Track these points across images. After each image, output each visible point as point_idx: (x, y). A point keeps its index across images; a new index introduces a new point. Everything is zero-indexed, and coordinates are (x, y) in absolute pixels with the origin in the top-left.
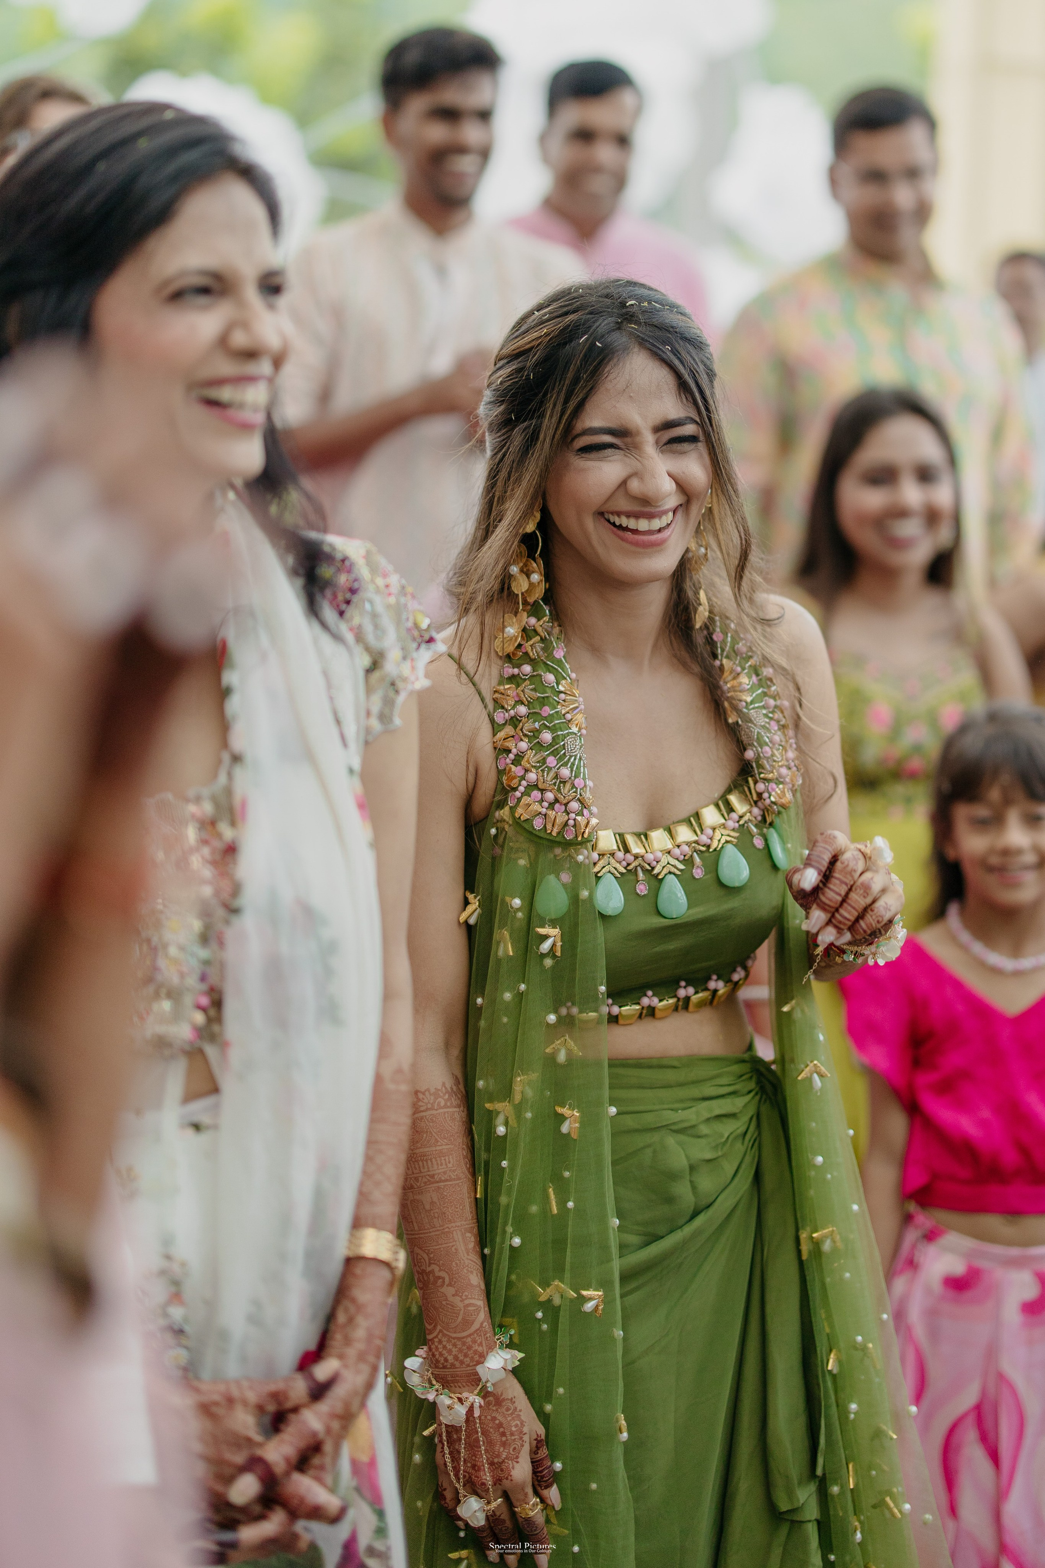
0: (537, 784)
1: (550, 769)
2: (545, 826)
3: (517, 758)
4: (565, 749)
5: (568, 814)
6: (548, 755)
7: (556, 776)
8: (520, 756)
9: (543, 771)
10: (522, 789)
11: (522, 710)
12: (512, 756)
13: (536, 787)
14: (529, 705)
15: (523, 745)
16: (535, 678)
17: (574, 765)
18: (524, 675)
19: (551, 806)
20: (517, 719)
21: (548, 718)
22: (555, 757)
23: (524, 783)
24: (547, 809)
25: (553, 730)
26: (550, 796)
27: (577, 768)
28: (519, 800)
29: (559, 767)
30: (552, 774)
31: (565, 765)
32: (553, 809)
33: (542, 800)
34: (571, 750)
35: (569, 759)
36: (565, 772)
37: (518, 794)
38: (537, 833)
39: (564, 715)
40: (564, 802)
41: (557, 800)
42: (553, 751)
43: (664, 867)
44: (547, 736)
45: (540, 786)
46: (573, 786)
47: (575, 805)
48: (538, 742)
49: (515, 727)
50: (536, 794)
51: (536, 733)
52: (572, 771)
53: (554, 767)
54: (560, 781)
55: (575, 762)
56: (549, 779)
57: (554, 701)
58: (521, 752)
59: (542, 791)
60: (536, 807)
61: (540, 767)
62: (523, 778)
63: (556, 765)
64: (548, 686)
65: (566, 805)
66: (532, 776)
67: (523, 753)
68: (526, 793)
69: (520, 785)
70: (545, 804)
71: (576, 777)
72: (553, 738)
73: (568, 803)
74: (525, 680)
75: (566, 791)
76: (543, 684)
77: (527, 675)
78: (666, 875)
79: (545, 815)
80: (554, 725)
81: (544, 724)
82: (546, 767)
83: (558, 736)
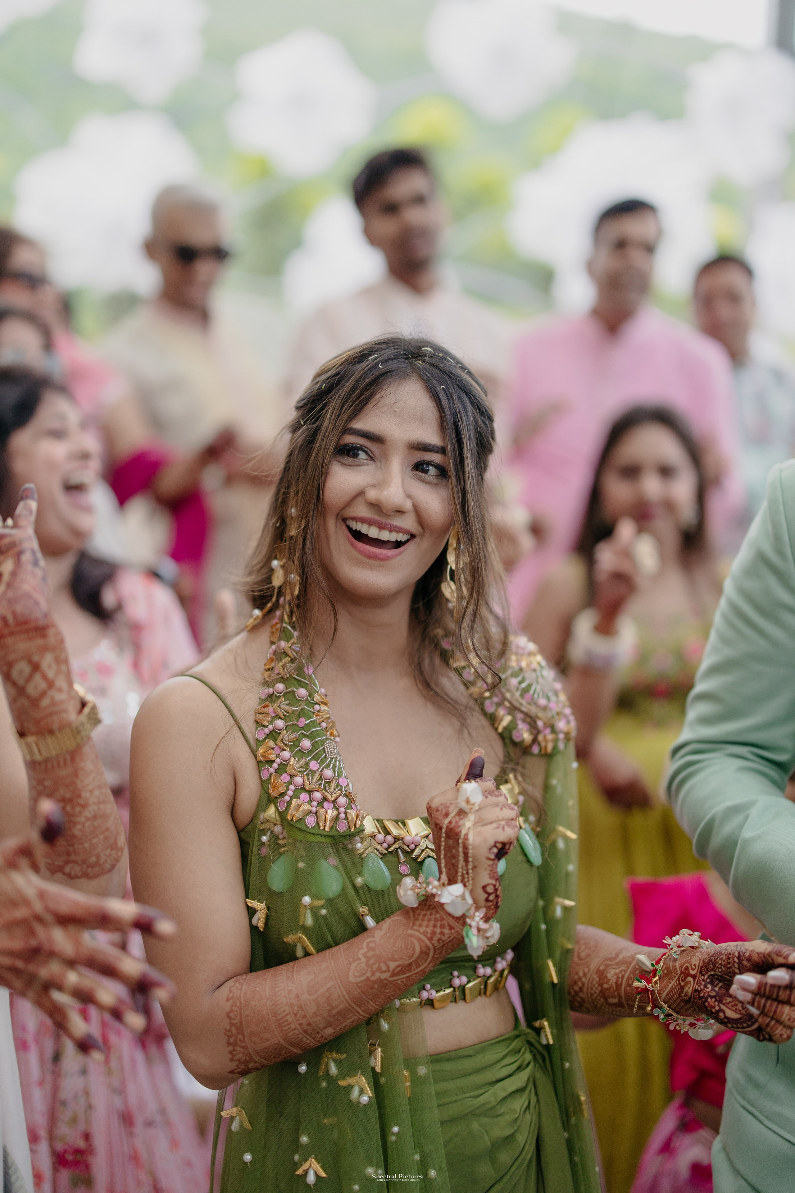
0: (303, 787)
1: (314, 772)
2: (318, 823)
3: (281, 767)
4: (325, 753)
5: (337, 809)
6: (311, 760)
7: (321, 778)
8: (284, 764)
9: (308, 775)
10: (290, 793)
11: (280, 723)
12: (275, 765)
13: (303, 789)
14: (285, 718)
15: (286, 754)
16: (290, 695)
17: (336, 766)
18: (278, 693)
19: (320, 804)
20: (277, 732)
21: (305, 728)
22: (317, 761)
23: (292, 787)
24: (316, 807)
25: (311, 737)
26: (318, 795)
27: (339, 769)
28: (289, 803)
29: (323, 769)
30: (317, 776)
31: (328, 766)
32: (323, 807)
33: (311, 801)
34: (331, 753)
35: (330, 762)
36: (328, 773)
37: (287, 798)
38: (311, 831)
39: (320, 724)
40: (333, 799)
41: (325, 799)
42: (314, 756)
43: (423, 851)
44: (306, 743)
45: (307, 788)
46: (338, 785)
47: (342, 800)
48: (300, 750)
49: (275, 740)
50: (304, 796)
51: (296, 742)
52: (334, 771)
53: (317, 770)
54: (325, 782)
55: (336, 764)
56: (314, 781)
57: (309, 712)
58: (284, 761)
59: (310, 792)
60: (306, 807)
61: (305, 771)
62: (290, 783)
63: (319, 769)
64: (301, 700)
65: (334, 802)
66: (299, 780)
67: (286, 761)
68: (296, 796)
69: (288, 789)
70: (315, 803)
71: (339, 776)
72: (313, 745)
73: (336, 800)
74: (279, 697)
75: (332, 790)
76: (297, 699)
77: (281, 693)
78: (425, 858)
79: (316, 813)
80: (312, 733)
81: (302, 733)
82: (310, 771)
83: (317, 742)
